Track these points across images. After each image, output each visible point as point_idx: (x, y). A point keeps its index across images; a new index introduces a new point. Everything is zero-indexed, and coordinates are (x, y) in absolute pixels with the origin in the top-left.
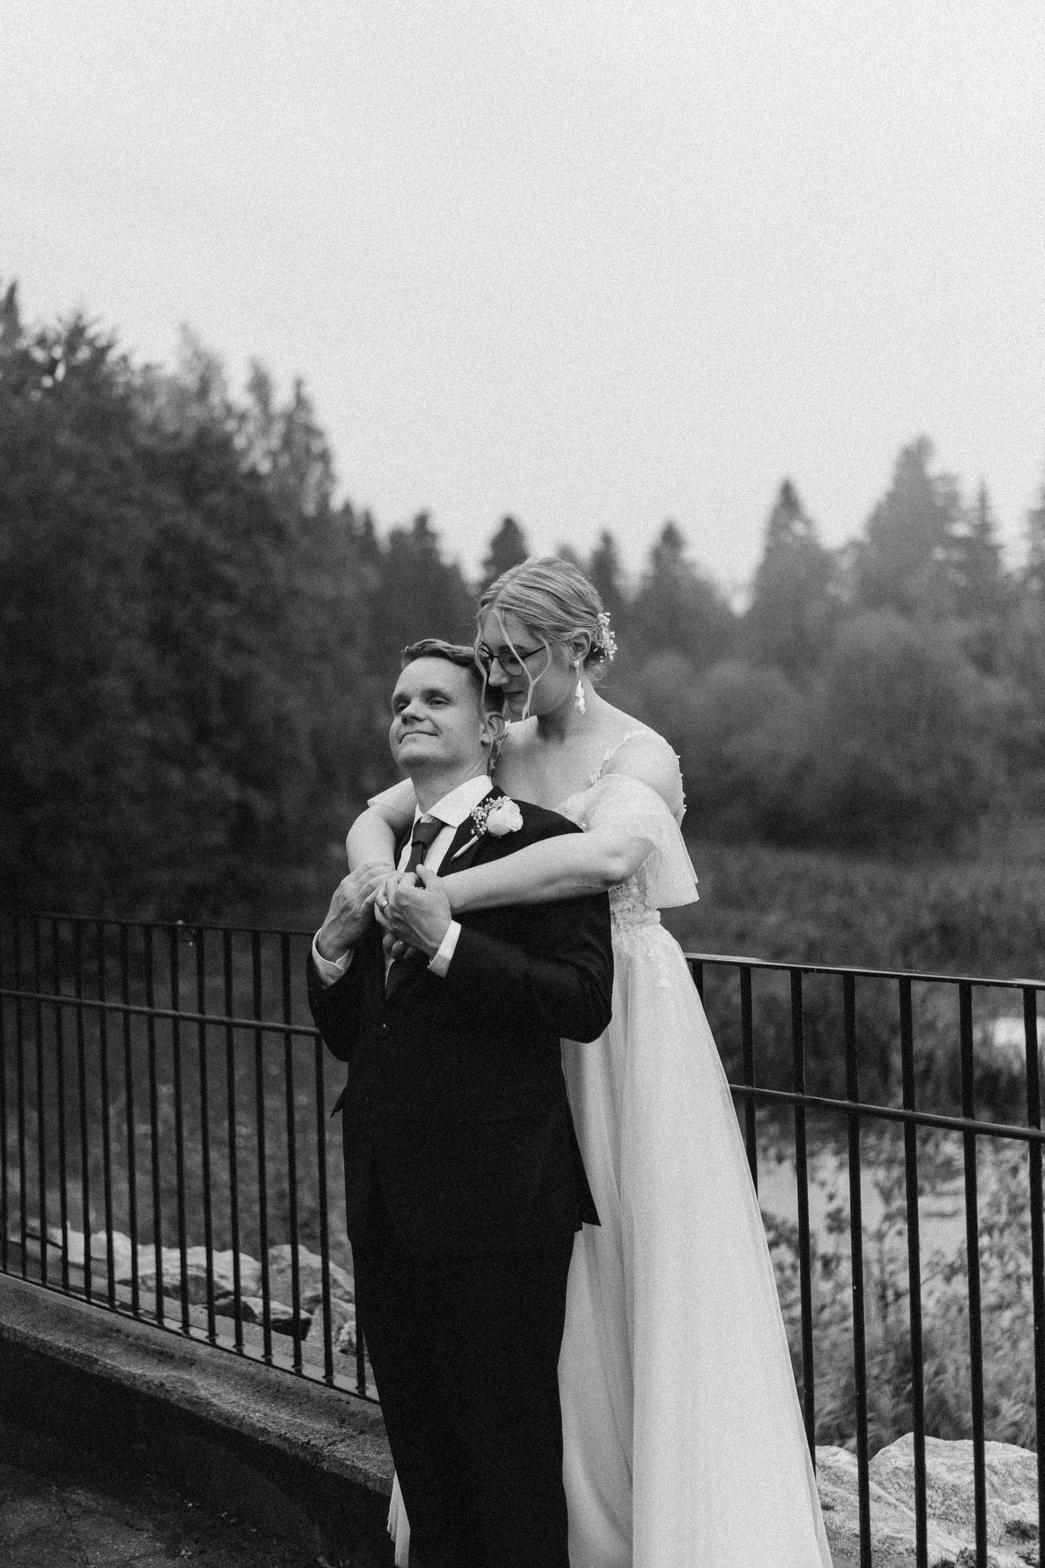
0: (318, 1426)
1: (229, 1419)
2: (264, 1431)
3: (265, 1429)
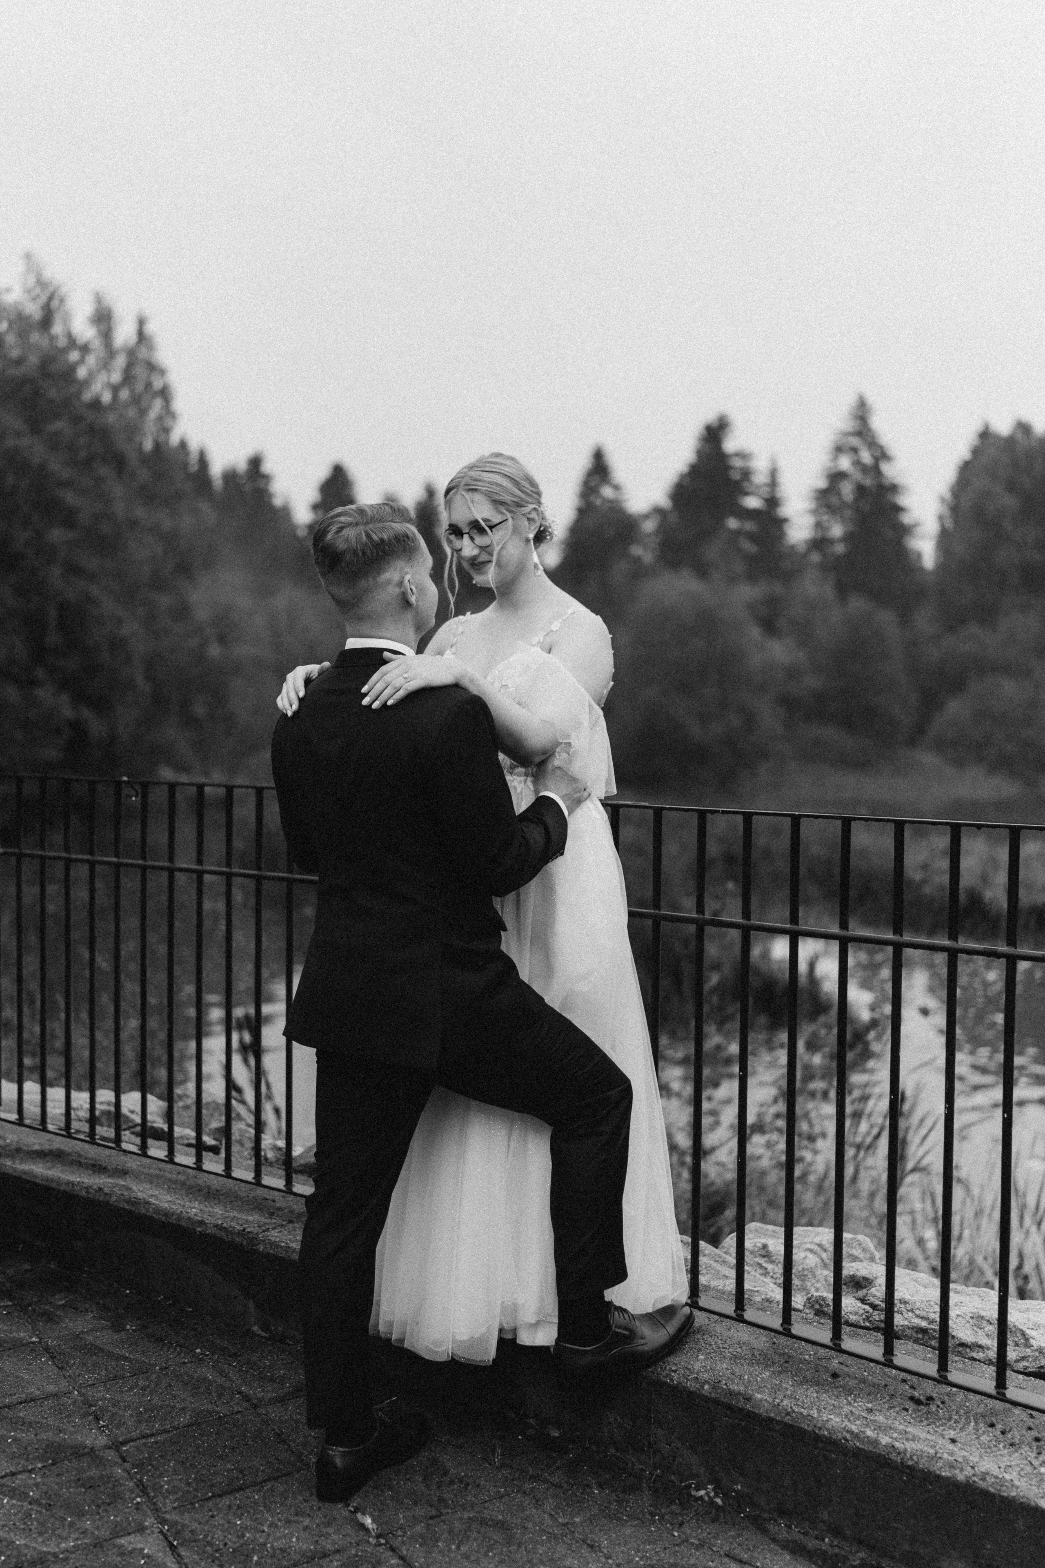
0: (250, 1218)
1: (167, 1214)
2: (201, 1223)
3: (203, 1221)
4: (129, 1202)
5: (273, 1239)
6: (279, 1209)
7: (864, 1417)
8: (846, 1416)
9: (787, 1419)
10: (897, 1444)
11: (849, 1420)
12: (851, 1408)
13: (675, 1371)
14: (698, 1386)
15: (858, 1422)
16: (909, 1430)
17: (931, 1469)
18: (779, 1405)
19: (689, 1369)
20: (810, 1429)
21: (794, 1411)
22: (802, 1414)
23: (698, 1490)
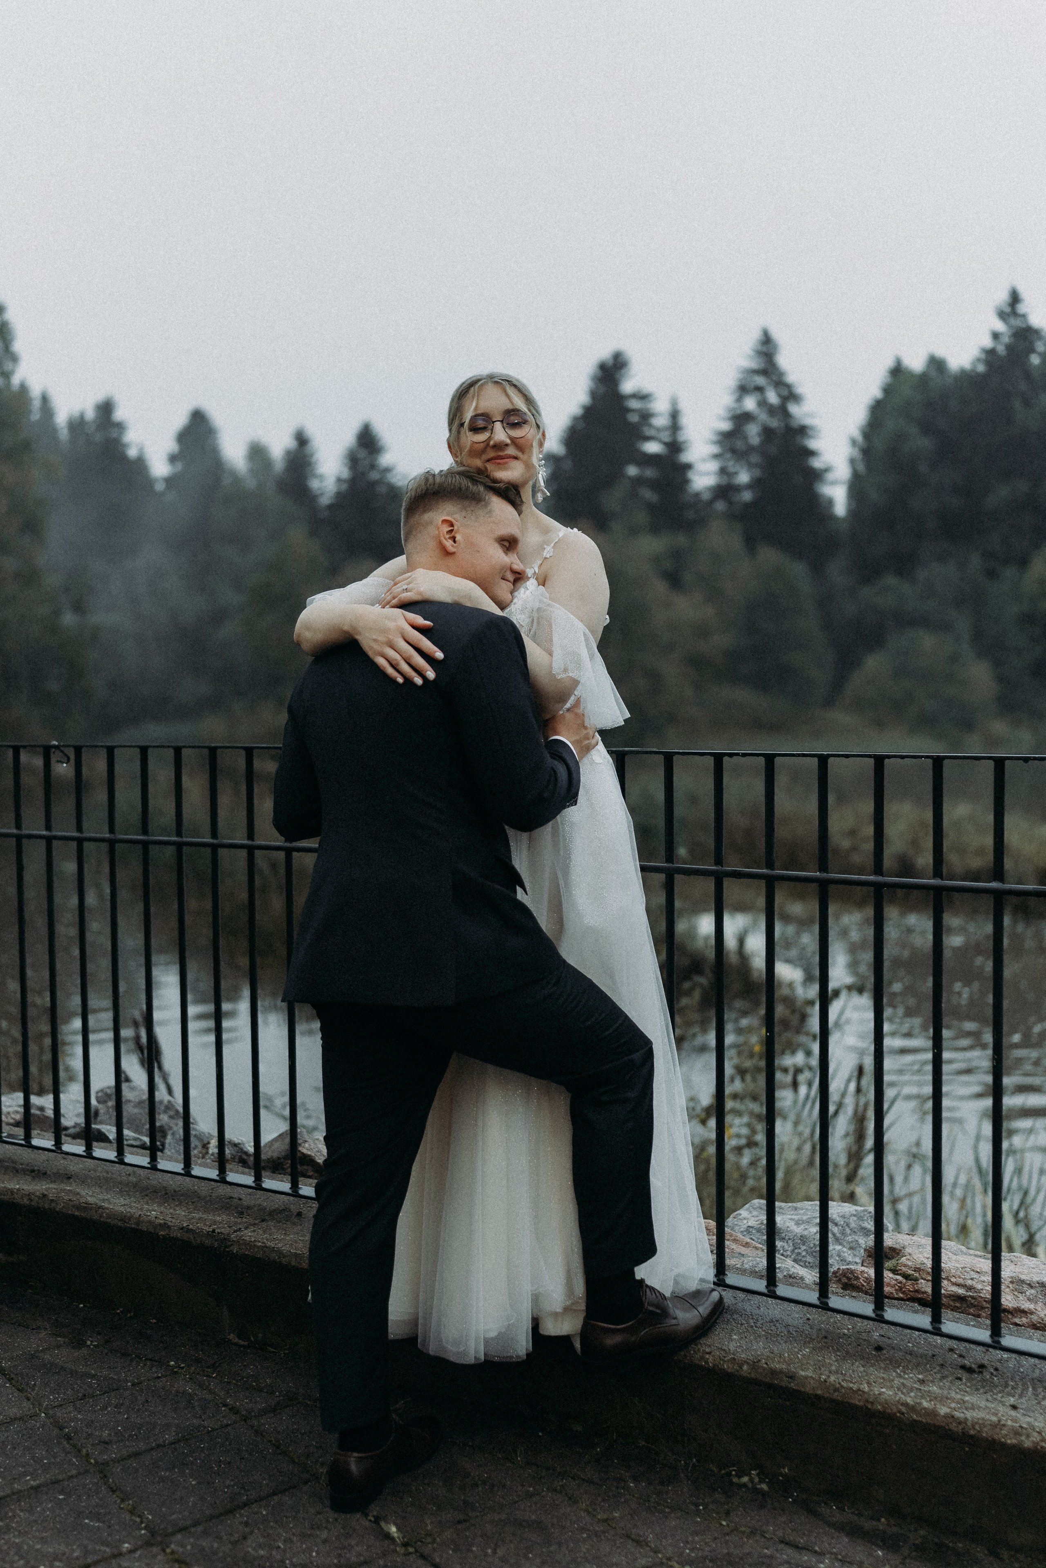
0: (219, 1219)
2: (164, 1226)
3: (165, 1224)
4: (78, 1207)
5: (247, 1238)
6: (248, 1208)
7: (917, 1389)
8: (899, 1389)
9: (836, 1396)
10: (957, 1414)
11: (903, 1393)
12: (902, 1381)
13: (710, 1353)
14: (736, 1367)
15: (912, 1394)
16: (967, 1398)
17: (996, 1437)
18: (825, 1381)
19: (724, 1350)
20: (861, 1404)
21: (842, 1386)
22: (851, 1389)
23: (739, 1477)
